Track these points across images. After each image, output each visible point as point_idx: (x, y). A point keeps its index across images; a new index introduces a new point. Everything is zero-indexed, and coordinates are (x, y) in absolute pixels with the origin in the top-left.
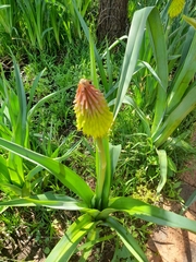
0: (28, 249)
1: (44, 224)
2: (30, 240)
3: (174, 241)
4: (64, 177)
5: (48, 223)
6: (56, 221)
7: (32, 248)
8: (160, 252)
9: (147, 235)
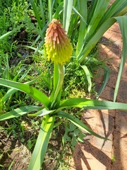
0: (10, 143)
1: (16, 125)
2: (9, 137)
3: (95, 115)
4: (33, 94)
5: (18, 124)
6: (23, 122)
7: (12, 142)
8: (89, 123)
9: (80, 116)
